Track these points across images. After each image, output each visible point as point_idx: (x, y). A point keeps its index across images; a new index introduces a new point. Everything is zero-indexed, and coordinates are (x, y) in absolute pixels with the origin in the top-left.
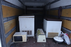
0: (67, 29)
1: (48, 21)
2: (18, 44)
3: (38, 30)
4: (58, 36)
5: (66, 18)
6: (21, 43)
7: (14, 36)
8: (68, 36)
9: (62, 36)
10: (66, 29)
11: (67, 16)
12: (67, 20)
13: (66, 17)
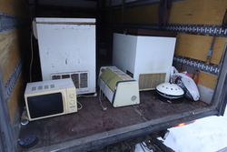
0: (188, 59)
1: (139, 37)
2: (50, 124)
3: (103, 70)
4: (163, 82)
5: (187, 29)
6: (57, 119)
7: (26, 96)
8: (193, 78)
9: (177, 81)
10: (184, 61)
11: (189, 21)
12: (188, 32)
13: (185, 26)
